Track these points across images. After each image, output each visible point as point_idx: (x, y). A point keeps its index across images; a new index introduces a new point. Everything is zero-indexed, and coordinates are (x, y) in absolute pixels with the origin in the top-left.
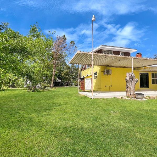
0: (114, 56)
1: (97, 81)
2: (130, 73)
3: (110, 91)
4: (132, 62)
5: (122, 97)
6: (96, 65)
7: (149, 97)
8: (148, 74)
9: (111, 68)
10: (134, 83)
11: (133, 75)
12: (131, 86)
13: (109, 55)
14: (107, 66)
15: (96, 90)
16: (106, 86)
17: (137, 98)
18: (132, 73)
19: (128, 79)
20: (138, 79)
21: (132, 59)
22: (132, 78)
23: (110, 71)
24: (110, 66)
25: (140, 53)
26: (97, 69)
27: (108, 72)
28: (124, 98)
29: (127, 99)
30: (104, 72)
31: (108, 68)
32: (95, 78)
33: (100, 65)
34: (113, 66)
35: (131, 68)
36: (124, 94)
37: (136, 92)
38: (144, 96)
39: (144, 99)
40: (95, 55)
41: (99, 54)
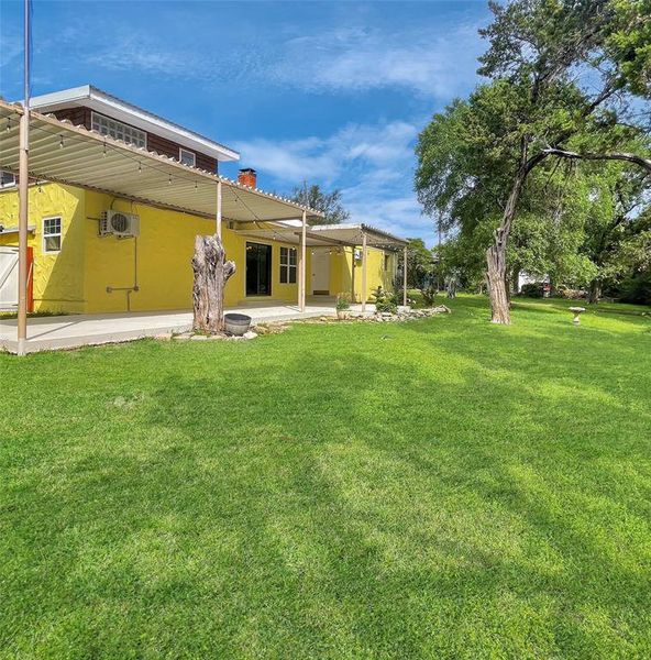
0: (146, 153)
1: (59, 263)
2: (210, 239)
3: (129, 311)
4: (219, 196)
5: (174, 335)
6: (54, 180)
7: (264, 325)
8: (270, 247)
9: (138, 208)
10: (220, 276)
11: (217, 247)
12: (211, 289)
13: (124, 146)
14: (118, 195)
15: (53, 307)
16: (109, 290)
17: (230, 334)
18: (217, 238)
19: (201, 259)
20: (233, 264)
21: (219, 185)
22: (213, 258)
23: (132, 222)
24: (133, 200)
25: (252, 171)
26: (60, 202)
27: (121, 224)
28: (185, 337)
29: (195, 337)
30: (102, 221)
31: (123, 207)
32: (48, 250)
33: (78, 185)
34: (146, 202)
35: (214, 217)
36: (184, 320)
37: (225, 313)
38: (252, 324)
39: (251, 335)
40: (45, 128)
41: (65, 124)
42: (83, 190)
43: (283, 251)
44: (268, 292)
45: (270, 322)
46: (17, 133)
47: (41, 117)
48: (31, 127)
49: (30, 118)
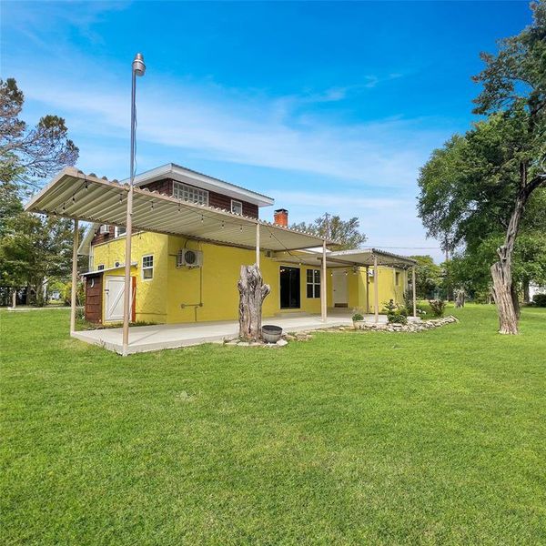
0: (207, 208)
1: (152, 286)
2: (251, 268)
3: (196, 322)
4: (258, 235)
5: (226, 342)
6: (150, 230)
7: (293, 334)
8: (298, 270)
9: (203, 246)
10: (259, 297)
11: (256, 274)
12: (251, 306)
13: (192, 204)
14: (189, 238)
15: (147, 319)
16: (183, 306)
17: (266, 342)
18: (257, 266)
19: (244, 284)
20: (268, 287)
21: (258, 226)
22: (254, 282)
23: (198, 256)
24: (200, 240)
25: (285, 211)
26: (153, 244)
27: (191, 258)
28: (233, 343)
29: (241, 344)
30: (178, 257)
31: (192, 246)
32: (145, 278)
33: (164, 232)
34: (208, 241)
35: (255, 249)
36: (232, 330)
37: (264, 324)
38: (283, 332)
39: (282, 343)
40: (142, 198)
41: (154, 194)
42: (166, 236)
43: (309, 272)
44: (297, 305)
45: (298, 331)
46: (126, 202)
47: (140, 191)
48: (134, 198)
49: (134, 192)
